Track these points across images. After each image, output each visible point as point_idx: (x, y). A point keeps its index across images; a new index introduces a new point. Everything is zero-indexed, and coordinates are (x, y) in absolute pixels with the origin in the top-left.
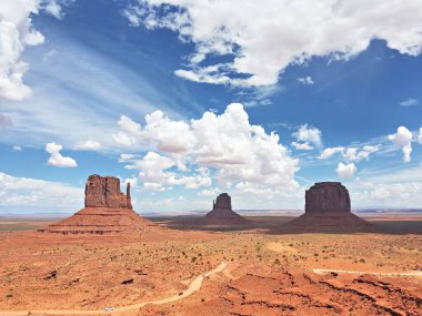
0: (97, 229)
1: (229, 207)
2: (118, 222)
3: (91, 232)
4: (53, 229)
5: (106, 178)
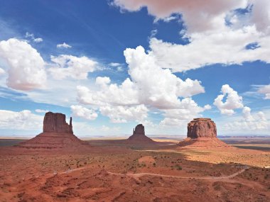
0: (48, 145)
1: (143, 133)
2: (62, 141)
3: (44, 148)
4: (22, 145)
5: (57, 114)
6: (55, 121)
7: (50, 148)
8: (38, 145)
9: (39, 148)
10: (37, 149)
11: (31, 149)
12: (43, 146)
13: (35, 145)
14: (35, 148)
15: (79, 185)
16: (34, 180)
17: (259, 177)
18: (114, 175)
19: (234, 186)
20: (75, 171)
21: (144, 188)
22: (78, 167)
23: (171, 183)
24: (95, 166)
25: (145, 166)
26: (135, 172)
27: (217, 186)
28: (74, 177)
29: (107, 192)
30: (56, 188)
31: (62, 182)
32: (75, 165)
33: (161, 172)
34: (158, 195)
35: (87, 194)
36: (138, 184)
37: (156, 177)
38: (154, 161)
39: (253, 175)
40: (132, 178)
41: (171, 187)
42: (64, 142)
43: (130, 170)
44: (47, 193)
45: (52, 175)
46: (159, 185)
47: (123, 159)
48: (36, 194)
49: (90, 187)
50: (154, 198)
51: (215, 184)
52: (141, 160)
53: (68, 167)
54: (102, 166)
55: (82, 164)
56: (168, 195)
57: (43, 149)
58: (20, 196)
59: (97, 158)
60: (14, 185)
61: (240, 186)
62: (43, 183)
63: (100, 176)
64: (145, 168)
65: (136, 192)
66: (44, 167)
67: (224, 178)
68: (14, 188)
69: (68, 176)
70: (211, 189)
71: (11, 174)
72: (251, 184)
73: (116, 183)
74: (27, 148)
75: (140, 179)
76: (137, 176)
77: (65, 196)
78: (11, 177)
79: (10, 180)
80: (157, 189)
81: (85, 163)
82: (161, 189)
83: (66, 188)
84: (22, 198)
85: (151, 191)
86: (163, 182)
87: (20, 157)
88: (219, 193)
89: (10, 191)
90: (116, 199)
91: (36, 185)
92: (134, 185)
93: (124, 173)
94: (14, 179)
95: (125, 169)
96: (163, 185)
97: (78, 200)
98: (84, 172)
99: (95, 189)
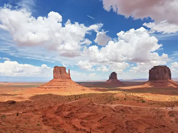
1: (116, 78)
2: (65, 84)
4: (42, 87)
7: (59, 88)
9: (52, 88)
11: (48, 89)
12: (54, 87)
14: (50, 88)
15: (77, 111)
16: (50, 108)
18: (98, 105)
21: (118, 114)
22: (75, 100)
23: (137, 112)
24: (86, 99)
25: (118, 100)
26: (112, 104)
27: (171, 114)
28: (74, 106)
29: (94, 116)
30: (64, 112)
31: (67, 109)
32: (74, 98)
33: (130, 104)
34: (128, 119)
35: (82, 116)
36: (114, 111)
37: (126, 107)
38: (124, 96)
40: (110, 107)
41: (137, 114)
43: (108, 102)
44: (59, 115)
45: (61, 104)
46: (129, 113)
48: (52, 116)
49: (84, 112)
50: (126, 121)
51: (170, 112)
52: (115, 96)
53: (70, 99)
54: (90, 100)
55: (78, 98)
56: (135, 119)
57: (55, 89)
58: (43, 117)
60: (39, 110)
62: (56, 109)
63: (89, 106)
65: (113, 116)
66: (55, 100)
68: (40, 112)
69: (70, 105)
70: (167, 116)
71: (37, 104)
73: (100, 110)
74: (45, 88)
75: (115, 108)
76: (113, 106)
77: (69, 118)
79: (37, 107)
80: (128, 115)
81: (80, 97)
82: (131, 115)
83: (69, 112)
84: (45, 118)
85: (124, 116)
86: (132, 110)
88: (173, 119)
89: (38, 114)
90: (101, 120)
91: (52, 110)
92: (112, 112)
93: (105, 104)
94: (39, 107)
95: (105, 102)
96: (131, 112)
97: (77, 120)
98: (80, 103)
99: (87, 114)
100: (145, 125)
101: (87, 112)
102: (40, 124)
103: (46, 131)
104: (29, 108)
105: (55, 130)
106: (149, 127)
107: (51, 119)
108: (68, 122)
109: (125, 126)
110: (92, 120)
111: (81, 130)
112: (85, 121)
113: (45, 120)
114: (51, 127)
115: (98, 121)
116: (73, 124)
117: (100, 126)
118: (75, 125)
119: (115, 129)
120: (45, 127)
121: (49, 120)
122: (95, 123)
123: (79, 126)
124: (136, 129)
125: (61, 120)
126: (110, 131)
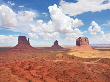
0: (21, 49)
1: (58, 44)
2: (26, 48)
3: (19, 50)
4: (11, 49)
5: (23, 36)
6: (23, 40)
8: (17, 49)
9: (17, 50)
10: (16, 51)
11: (14, 51)
12: (19, 49)
13: (16, 49)
14: (16, 50)
15: (34, 65)
16: (16, 63)
17: (107, 62)
18: (47, 61)
19: (96, 66)
20: (32, 60)
21: (59, 66)
24: (40, 57)
25: (59, 57)
26: (55, 60)
27: (89, 66)
28: (32, 62)
29: (45, 68)
30: (25, 66)
31: (27, 64)
32: (32, 57)
33: (66, 60)
34: (65, 69)
35: (37, 68)
36: (56, 64)
37: (63, 62)
38: (62, 55)
39: (105, 61)
40: (54, 62)
41: (69, 66)
42: (27, 48)
43: (53, 59)
44: (22, 68)
45: (23, 61)
46: (65, 65)
47: (50, 55)
48: (18, 68)
49: (38, 65)
50: (63, 70)
51: (88, 65)
52: (57, 55)
53: (29, 58)
54: (42, 58)
55: (34, 56)
56: (69, 69)
58: (12, 69)
59: (40, 54)
61: (99, 66)
62: (20, 64)
63: (42, 61)
64: (59, 58)
65: (56, 67)
66: (20, 58)
67: (92, 63)
68: (10, 66)
69: (29, 62)
70: (87, 67)
71: (8, 61)
72: (104, 65)
73: (48, 64)
74: (13, 50)
75: (57, 62)
76: (56, 61)
77: (29, 69)
78: (8, 62)
79: (8, 63)
80: (64, 66)
81: (36, 56)
82: (66, 66)
83: (29, 66)
85: (62, 67)
86: (66, 64)
87: (10, 54)
88: (90, 69)
89: (8, 67)
90: (48, 70)
91: (18, 65)
92: (55, 65)
93: (51, 60)
94: (9, 63)
95: (51, 59)
96: (66, 65)
97: (34, 71)
98: (35, 60)
99: (40, 67)
100: (74, 72)
101: (40, 65)
102: (10, 74)
103: (14, 78)
104: (2, 64)
105: (20, 78)
106: (76, 74)
107: (17, 70)
108: (28, 72)
109: (63, 74)
110: (43, 71)
111: (36, 77)
112: (39, 71)
113: (14, 72)
114: (17, 76)
115: (47, 71)
116: (31, 73)
117: (48, 74)
118: (33, 74)
119: (57, 75)
120: (13, 76)
121: (16, 71)
122: (45, 72)
123: (35, 75)
124: (69, 75)
125: (24, 71)
126: (54, 77)
